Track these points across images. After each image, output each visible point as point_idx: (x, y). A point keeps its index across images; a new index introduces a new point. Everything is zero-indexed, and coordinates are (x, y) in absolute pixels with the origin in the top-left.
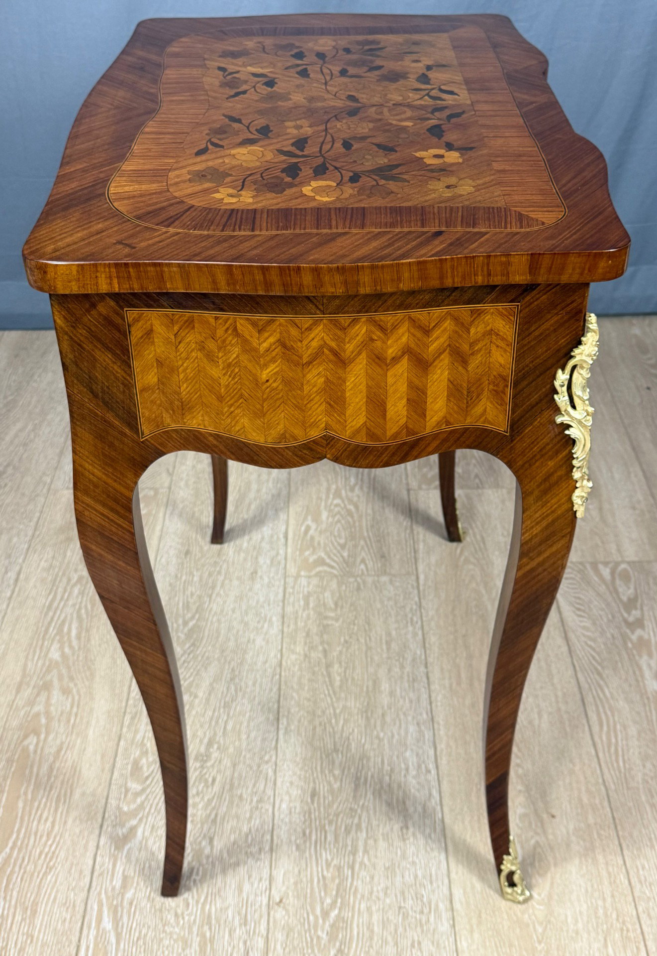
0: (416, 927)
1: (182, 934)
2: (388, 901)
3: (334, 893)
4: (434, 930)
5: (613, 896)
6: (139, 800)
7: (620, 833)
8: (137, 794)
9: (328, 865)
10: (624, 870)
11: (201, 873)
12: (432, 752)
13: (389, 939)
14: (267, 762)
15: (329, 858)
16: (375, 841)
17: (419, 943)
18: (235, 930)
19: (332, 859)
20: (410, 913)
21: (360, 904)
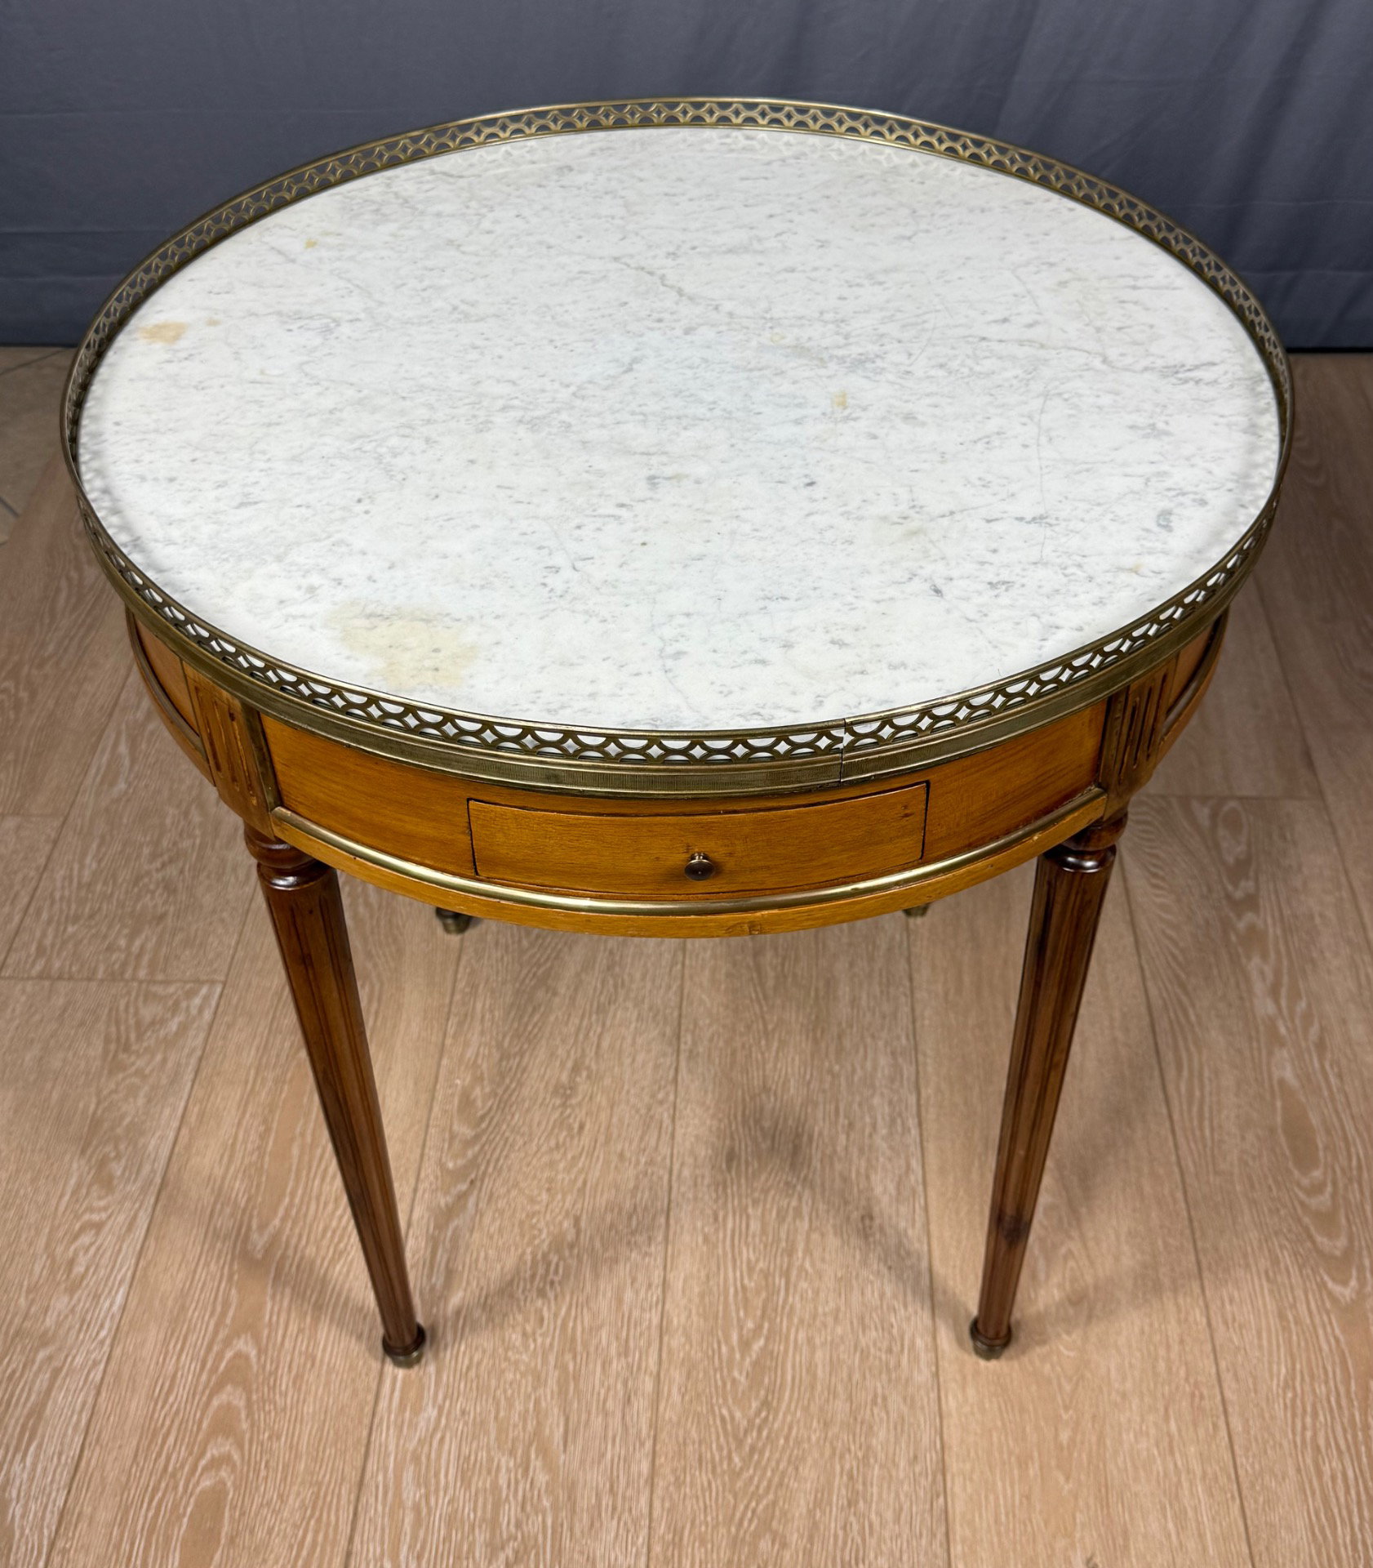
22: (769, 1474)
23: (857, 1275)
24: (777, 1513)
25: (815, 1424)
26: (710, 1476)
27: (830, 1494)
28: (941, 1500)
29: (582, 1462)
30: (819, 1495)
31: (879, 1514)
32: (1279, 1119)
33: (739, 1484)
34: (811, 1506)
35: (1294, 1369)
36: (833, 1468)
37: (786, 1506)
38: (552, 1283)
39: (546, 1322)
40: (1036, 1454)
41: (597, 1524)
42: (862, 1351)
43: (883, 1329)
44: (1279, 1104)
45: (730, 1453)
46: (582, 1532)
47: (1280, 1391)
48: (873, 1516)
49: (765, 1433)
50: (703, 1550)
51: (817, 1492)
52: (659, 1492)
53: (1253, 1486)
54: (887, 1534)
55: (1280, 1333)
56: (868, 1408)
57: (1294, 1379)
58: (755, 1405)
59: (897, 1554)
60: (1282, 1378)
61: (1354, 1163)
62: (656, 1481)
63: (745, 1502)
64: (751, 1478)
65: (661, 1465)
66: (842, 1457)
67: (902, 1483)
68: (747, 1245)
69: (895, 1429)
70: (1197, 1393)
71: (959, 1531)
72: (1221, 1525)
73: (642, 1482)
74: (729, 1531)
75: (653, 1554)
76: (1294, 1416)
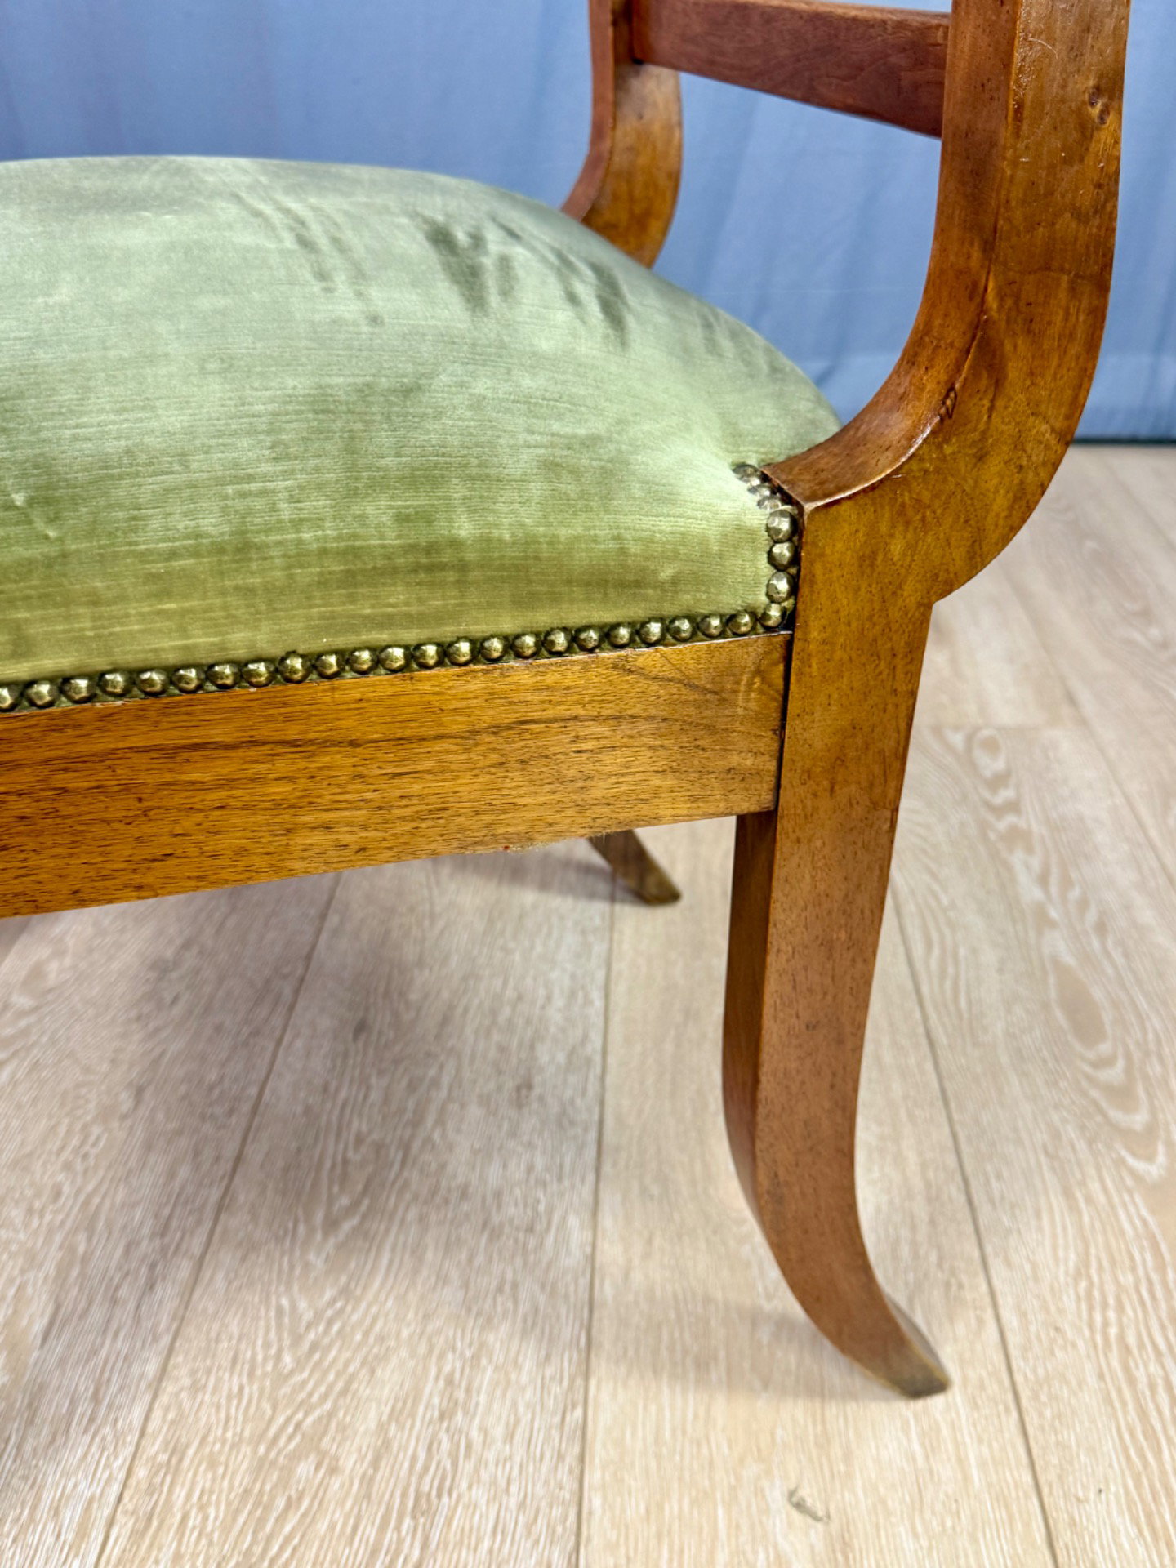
0: (513, 1257)
1: (30, 1244)
2: (465, 1207)
3: (360, 1187)
4: (549, 1264)
5: (932, 1222)
6: (23, 1023)
7: (956, 1116)
8: (22, 1014)
9: (359, 1140)
10: (958, 1178)
11: (101, 1144)
12: (600, 975)
13: (455, 1275)
14: (285, 977)
15: (364, 1128)
16: (463, 1106)
17: (515, 1286)
18: (139, 1244)
19: (370, 1132)
20: (507, 1230)
21: (407, 1208)
22: (331, 1377)
23: (501, 1147)
24: (333, 1426)
25: (411, 1316)
26: (245, 1380)
27: (415, 1404)
28: (579, 1412)
29: (62, 1362)
30: (400, 1405)
31: (484, 1430)
32: (1053, 994)
33: (285, 1390)
34: (385, 1418)
35: (1087, 1253)
36: (425, 1369)
37: (348, 1419)
38: (85, 1156)
39: (62, 1199)
40: (722, 1354)
41: (60, 1440)
42: (493, 1231)
43: (525, 1206)
44: (1052, 980)
45: (280, 1351)
46: (35, 1450)
47: (1070, 1281)
48: (474, 1433)
49: (336, 1328)
50: (210, 1475)
51: (397, 1399)
52: (164, 1399)
53: (1036, 1396)
54: (491, 1456)
55: (1066, 1215)
56: (490, 1297)
57: (1087, 1265)
58: (329, 1294)
59: (502, 1483)
60: (1071, 1264)
61: (1151, 1036)
62: (164, 1385)
63: (288, 1412)
64: (304, 1383)
65: (176, 1367)
66: (442, 1356)
67: (523, 1390)
68: (360, 1115)
69: (525, 1321)
70: (953, 1281)
71: (599, 1452)
72: (990, 1446)
73: (143, 1385)
74: (255, 1451)
75: (133, 1482)
76: (1091, 1309)
